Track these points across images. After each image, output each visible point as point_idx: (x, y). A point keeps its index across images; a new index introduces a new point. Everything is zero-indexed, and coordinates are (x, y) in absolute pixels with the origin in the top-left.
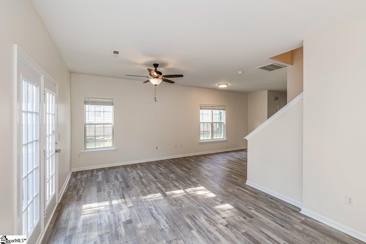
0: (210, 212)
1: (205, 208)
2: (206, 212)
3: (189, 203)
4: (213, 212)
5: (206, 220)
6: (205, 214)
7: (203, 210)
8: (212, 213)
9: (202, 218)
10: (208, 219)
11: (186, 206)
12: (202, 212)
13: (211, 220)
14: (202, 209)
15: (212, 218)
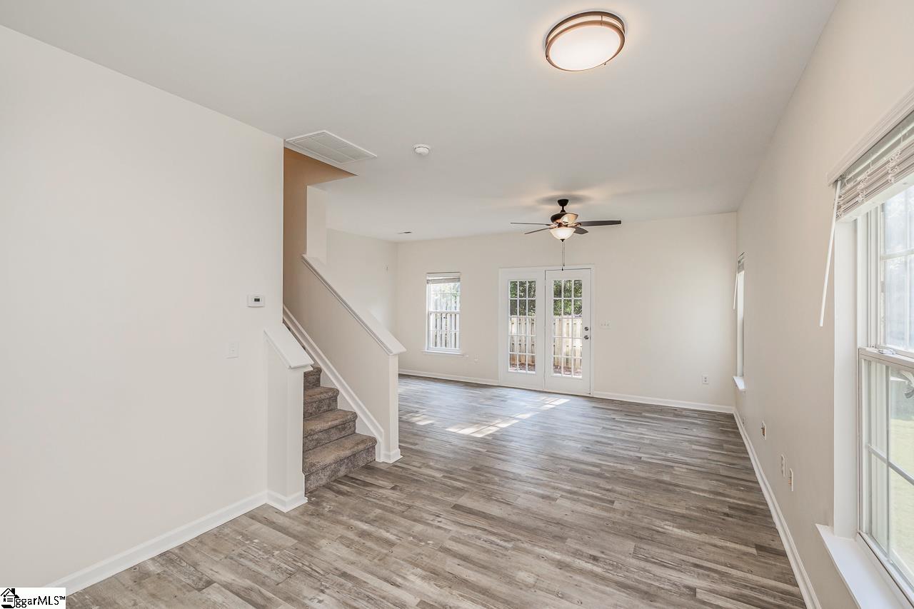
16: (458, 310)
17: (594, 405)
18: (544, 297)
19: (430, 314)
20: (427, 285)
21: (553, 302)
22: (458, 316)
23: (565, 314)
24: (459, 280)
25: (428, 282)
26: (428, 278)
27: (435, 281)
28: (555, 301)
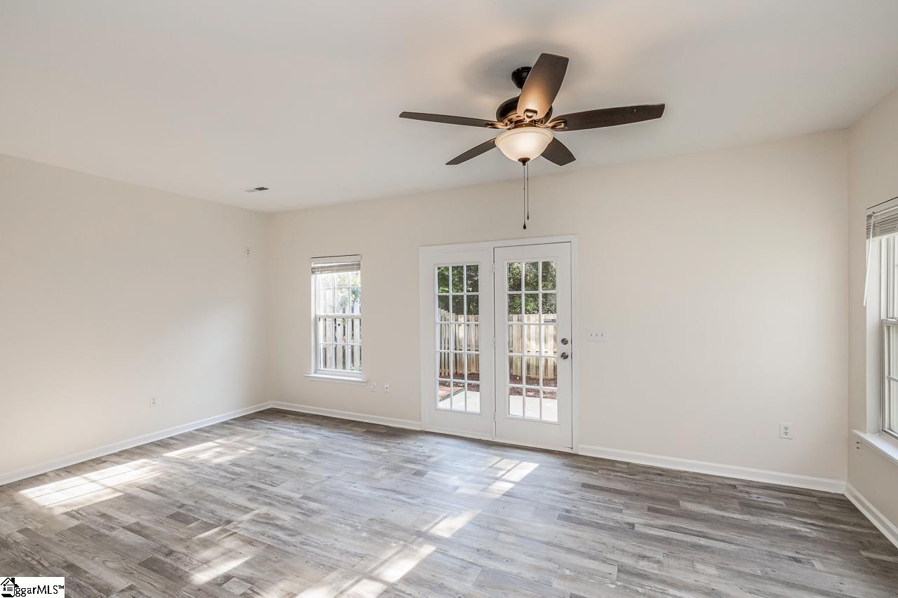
0: (269, 537)
1: (283, 542)
2: (280, 534)
3: (336, 540)
4: (261, 538)
5: (278, 518)
6: (282, 528)
7: (290, 535)
8: (264, 535)
9: (288, 518)
10: (271, 522)
11: (338, 529)
12: (289, 530)
13: (265, 521)
14: (293, 535)
15: (264, 525)
16: (357, 312)
17: (582, 477)
18: (493, 291)
19: (317, 319)
20: (313, 277)
21: (507, 300)
22: (357, 322)
23: (527, 311)
24: (357, 266)
25: (313, 271)
26: (313, 265)
27: (322, 270)
28: (512, 297)
